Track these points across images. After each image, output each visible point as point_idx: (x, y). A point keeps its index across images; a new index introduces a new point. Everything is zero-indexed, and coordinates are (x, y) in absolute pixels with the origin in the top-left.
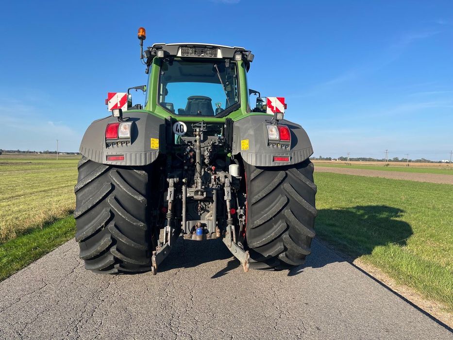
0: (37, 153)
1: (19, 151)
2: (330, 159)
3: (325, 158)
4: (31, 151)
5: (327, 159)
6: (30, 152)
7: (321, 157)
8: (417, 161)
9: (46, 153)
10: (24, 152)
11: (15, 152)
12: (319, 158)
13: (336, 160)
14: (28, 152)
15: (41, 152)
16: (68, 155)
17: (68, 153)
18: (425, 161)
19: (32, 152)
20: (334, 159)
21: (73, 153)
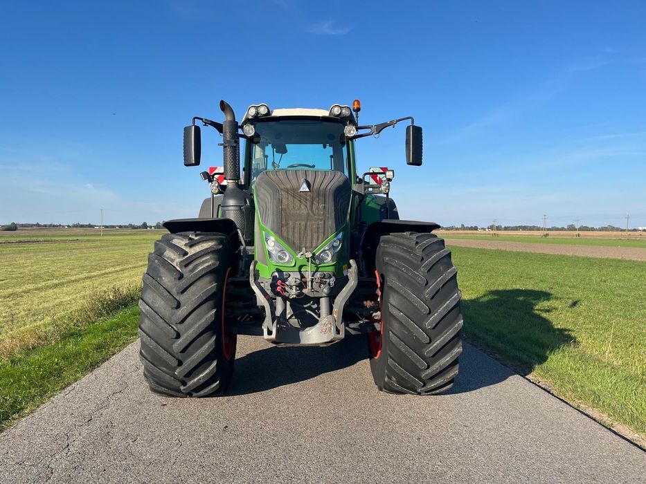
0: (63, 226)
1: (38, 225)
2: (476, 228)
3: (470, 226)
4: (55, 224)
5: (471, 229)
6: (54, 226)
7: (463, 225)
8: (602, 229)
9: (76, 226)
10: (45, 226)
11: (32, 226)
12: (459, 226)
13: (484, 229)
14: (50, 226)
15: (69, 226)
16: (107, 229)
17: (107, 227)
18: (613, 229)
19: (57, 226)
20: (482, 229)
21: (113, 227)
